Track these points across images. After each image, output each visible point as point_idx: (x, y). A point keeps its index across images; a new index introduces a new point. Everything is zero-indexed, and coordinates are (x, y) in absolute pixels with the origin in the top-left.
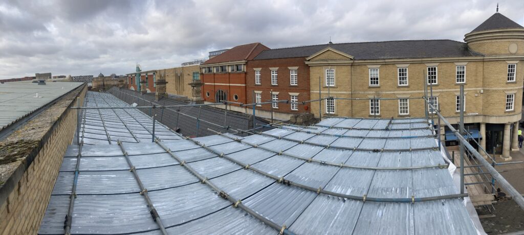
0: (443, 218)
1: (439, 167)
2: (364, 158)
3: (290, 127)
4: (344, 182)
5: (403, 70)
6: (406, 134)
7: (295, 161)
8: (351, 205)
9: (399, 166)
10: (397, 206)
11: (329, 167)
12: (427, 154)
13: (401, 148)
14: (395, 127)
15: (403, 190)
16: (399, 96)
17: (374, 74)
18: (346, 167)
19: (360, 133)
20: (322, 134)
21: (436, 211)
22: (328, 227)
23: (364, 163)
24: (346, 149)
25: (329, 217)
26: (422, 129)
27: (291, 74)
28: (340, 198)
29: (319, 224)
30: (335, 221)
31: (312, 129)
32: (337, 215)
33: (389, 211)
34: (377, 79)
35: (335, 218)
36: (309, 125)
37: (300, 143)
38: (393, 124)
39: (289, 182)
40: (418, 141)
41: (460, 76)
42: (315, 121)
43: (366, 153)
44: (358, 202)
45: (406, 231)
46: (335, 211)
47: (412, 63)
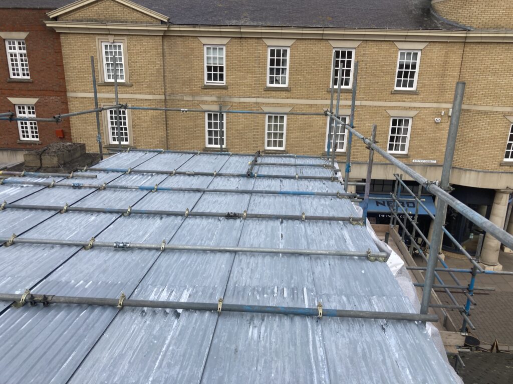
0: (386, 354)
1: (367, 257)
2: (209, 230)
3: (28, 179)
4: (171, 278)
5: (279, 51)
6: (288, 186)
7: (53, 251)
8: (194, 321)
9: (281, 246)
10: (286, 321)
11: (137, 252)
12: (337, 229)
13: (283, 213)
14: (264, 171)
15: (295, 292)
16: (266, 109)
17: (215, 58)
18: (173, 250)
19: (196, 182)
20: (111, 187)
21: (368, 339)
22: (150, 370)
23: (211, 239)
24: (169, 214)
25: (151, 349)
26: (321, 179)
27: (9, 51)
28: (168, 310)
29: (129, 367)
30: (164, 356)
31: (83, 178)
32: (167, 342)
33: (271, 330)
34: (221, 69)
35: (164, 349)
36: (76, 171)
37: (59, 211)
38: (260, 165)
39: (45, 297)
40: (315, 201)
41: (406, 73)
42: (89, 161)
43: (211, 220)
44: (207, 314)
45: (311, 367)
46: (161, 338)
47: (300, 38)
